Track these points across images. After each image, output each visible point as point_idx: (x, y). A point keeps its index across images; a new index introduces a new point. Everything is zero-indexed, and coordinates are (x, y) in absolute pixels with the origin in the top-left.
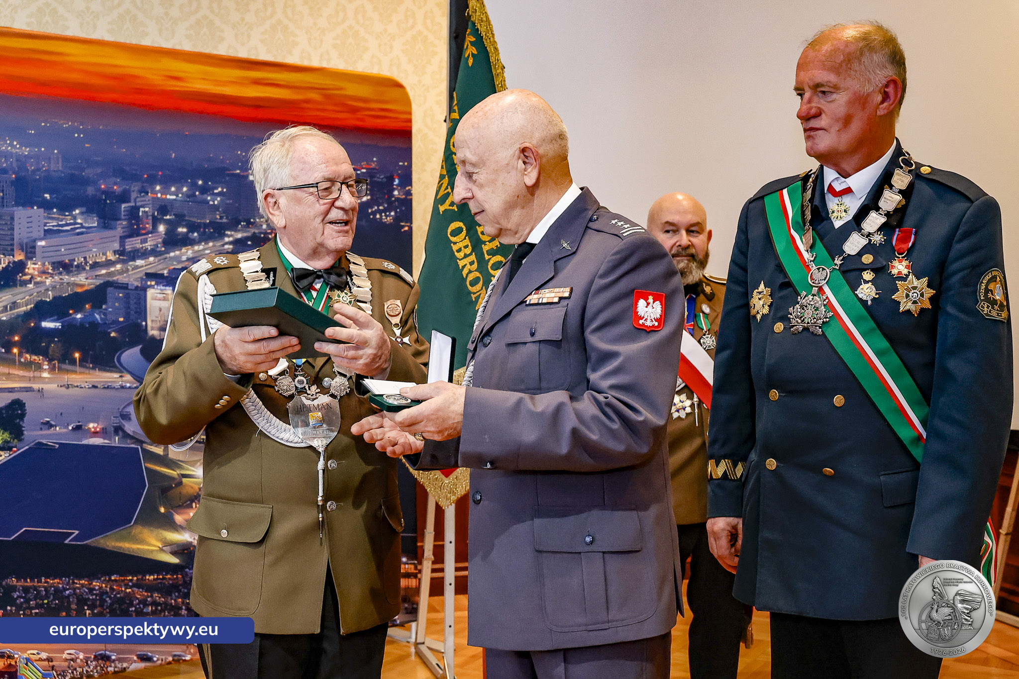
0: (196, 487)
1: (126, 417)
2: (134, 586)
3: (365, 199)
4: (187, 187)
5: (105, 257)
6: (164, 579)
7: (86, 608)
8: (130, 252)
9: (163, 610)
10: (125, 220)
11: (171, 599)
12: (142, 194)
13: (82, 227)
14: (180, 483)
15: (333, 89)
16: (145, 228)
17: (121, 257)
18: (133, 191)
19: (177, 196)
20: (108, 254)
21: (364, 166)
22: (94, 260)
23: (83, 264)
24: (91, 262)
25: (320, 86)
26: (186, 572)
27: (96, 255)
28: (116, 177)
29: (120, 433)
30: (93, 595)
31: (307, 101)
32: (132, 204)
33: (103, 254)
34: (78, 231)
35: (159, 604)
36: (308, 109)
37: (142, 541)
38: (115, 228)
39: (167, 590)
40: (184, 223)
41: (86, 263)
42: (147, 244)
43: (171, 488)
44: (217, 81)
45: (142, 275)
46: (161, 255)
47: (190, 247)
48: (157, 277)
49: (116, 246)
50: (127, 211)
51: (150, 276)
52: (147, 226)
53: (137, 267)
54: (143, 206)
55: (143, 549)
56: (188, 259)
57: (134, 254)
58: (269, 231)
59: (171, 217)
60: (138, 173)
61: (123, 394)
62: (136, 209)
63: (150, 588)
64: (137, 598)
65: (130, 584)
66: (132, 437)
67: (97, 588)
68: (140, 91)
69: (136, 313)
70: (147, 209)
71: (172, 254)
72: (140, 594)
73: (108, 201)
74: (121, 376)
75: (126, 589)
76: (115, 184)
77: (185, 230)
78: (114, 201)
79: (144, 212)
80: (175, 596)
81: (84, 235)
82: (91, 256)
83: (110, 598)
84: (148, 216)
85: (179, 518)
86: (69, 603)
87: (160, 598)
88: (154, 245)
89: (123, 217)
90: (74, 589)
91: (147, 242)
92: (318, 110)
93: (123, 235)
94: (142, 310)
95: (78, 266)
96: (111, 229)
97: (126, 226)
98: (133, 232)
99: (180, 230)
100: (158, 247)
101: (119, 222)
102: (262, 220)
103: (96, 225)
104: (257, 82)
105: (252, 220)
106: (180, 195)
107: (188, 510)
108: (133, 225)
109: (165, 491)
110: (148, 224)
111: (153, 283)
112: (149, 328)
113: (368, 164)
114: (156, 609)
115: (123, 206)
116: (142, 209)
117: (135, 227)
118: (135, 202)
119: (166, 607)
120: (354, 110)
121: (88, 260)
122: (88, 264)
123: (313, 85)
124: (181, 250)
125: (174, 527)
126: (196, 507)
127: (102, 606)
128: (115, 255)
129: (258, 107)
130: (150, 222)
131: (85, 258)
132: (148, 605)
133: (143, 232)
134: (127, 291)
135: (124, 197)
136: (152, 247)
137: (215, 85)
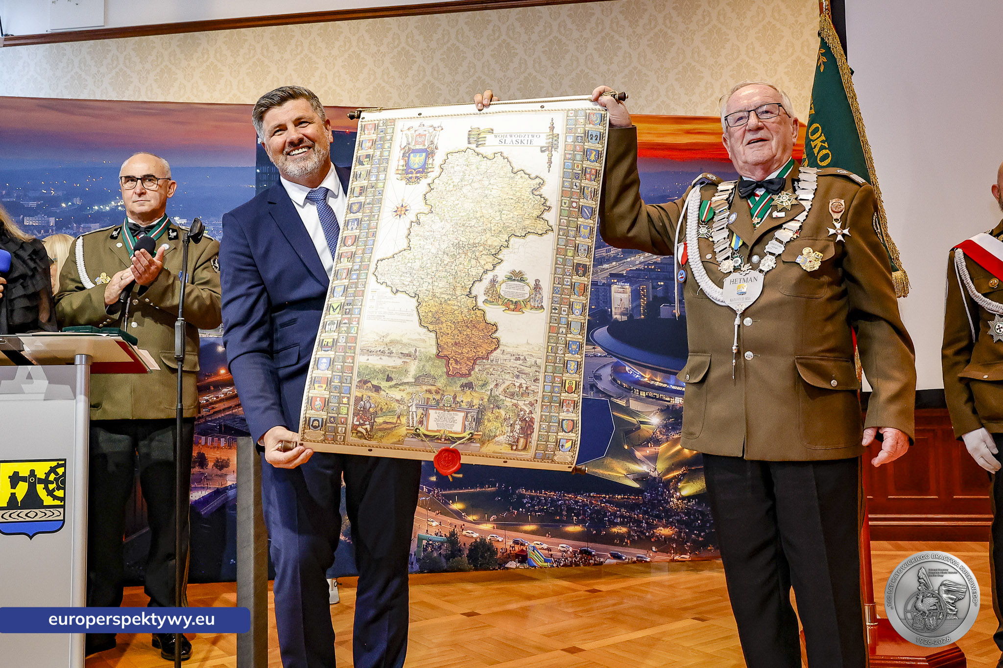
0: (651, 432)
1: (598, 378)
2: (607, 502)
6: (628, 498)
7: (573, 515)
8: (598, 259)
9: (628, 522)
11: (634, 514)
14: (639, 428)
26: (645, 495)
29: (594, 389)
30: (577, 506)
35: (625, 517)
37: (612, 470)
39: (632, 508)
43: (632, 431)
45: (607, 275)
46: (621, 260)
48: (618, 276)
51: (612, 275)
53: (604, 269)
55: (613, 475)
56: (641, 263)
57: (601, 260)
61: (595, 360)
63: (619, 505)
64: (610, 511)
65: (604, 500)
66: (603, 393)
67: (580, 501)
69: (603, 302)
71: (629, 260)
72: (611, 508)
74: (593, 348)
75: (601, 503)
80: (638, 512)
83: (590, 509)
85: (638, 454)
86: (562, 510)
87: (626, 512)
88: (616, 253)
90: (565, 501)
94: (608, 301)
104: (689, 132)
107: (646, 449)
109: (628, 433)
111: (616, 281)
112: (613, 313)
114: (624, 520)
119: (631, 520)
125: (635, 460)
126: (651, 446)
127: (584, 514)
132: (618, 517)
134: (597, 287)
136: (614, 255)
137: (657, 137)
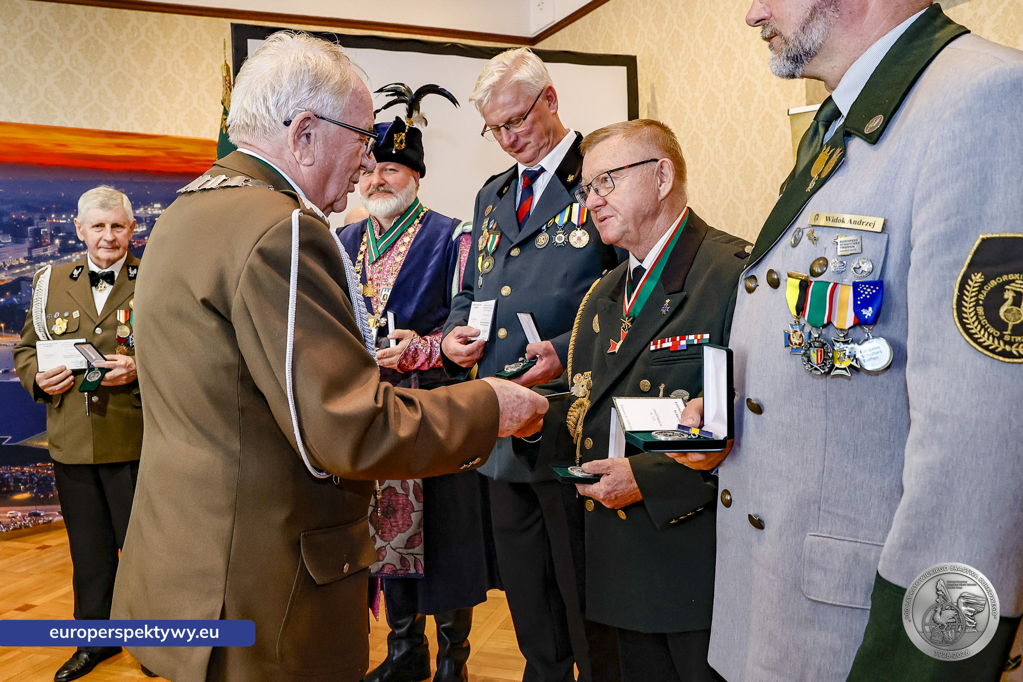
4: (73, 214)
5: (18, 261)
7: (20, 484)
8: (35, 257)
10: (31, 237)
12: (43, 220)
15: (173, 149)
16: (45, 242)
17: (30, 261)
18: (36, 218)
19: (67, 220)
20: (20, 259)
22: (10, 264)
24: (8, 265)
25: (164, 147)
27: (12, 260)
28: (23, 210)
30: (24, 476)
31: (154, 157)
32: (36, 227)
33: (16, 260)
36: (155, 162)
38: (25, 243)
40: (73, 238)
42: (47, 252)
47: (77, 253)
49: (26, 254)
50: (32, 231)
52: (47, 240)
54: (43, 228)
57: (39, 259)
58: (133, 240)
59: (64, 234)
60: (39, 206)
62: (38, 230)
67: (27, 471)
70: (46, 230)
71: (66, 258)
73: (18, 226)
76: (23, 214)
77: (74, 242)
78: (23, 226)
79: (44, 231)
81: (2, 248)
82: (8, 261)
84: (47, 234)
86: (9, 482)
88: (53, 252)
89: (30, 235)
92: (163, 162)
93: (29, 247)
96: (21, 243)
97: (32, 241)
98: (37, 245)
99: (70, 242)
100: (55, 253)
101: (26, 239)
103: (10, 241)
104: (120, 146)
106: (69, 220)
108: (36, 240)
115: (29, 228)
116: (42, 230)
117: (38, 241)
118: (38, 225)
120: (188, 161)
121: (6, 264)
122: (6, 266)
123: (158, 147)
124: (71, 255)
128: (25, 260)
129: (120, 161)
130: (49, 238)
131: (4, 262)
133: (44, 244)
135: (29, 222)
136: (51, 254)
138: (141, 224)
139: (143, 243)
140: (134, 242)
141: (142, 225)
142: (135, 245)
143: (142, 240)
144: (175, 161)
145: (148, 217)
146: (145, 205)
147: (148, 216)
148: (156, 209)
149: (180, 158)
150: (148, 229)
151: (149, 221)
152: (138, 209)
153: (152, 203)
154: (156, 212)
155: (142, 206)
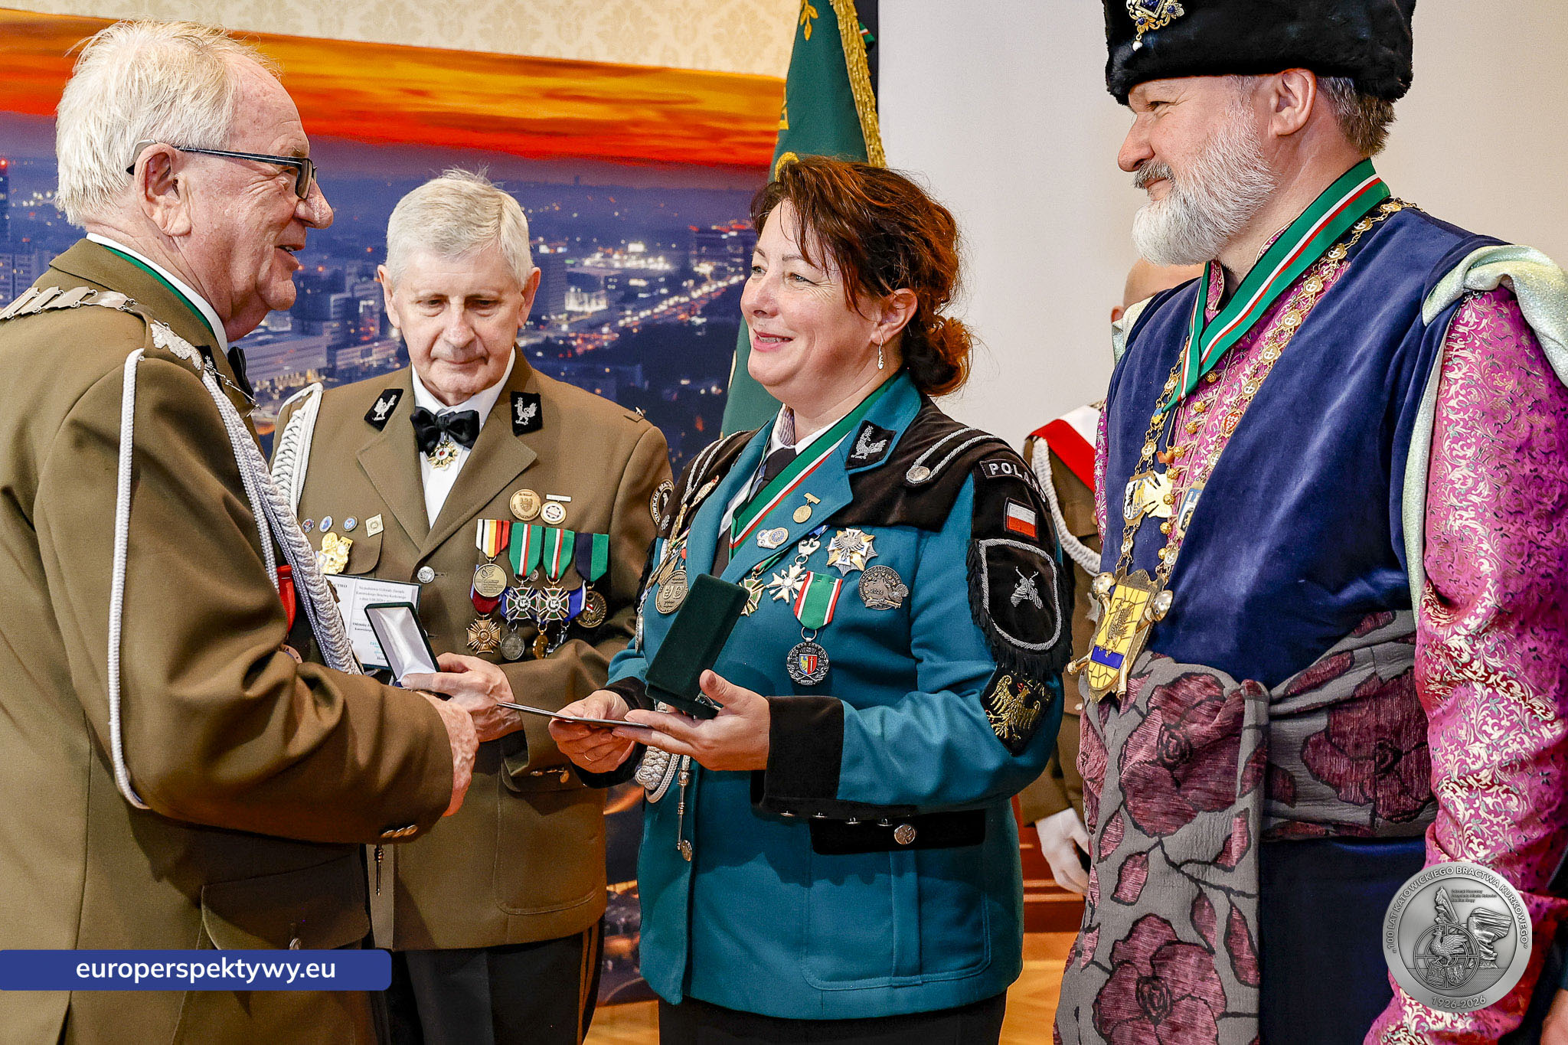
3: (734, 280)
5: (303, 379)
8: (343, 371)
10: (335, 320)
12: (364, 279)
13: (268, 332)
15: (682, 102)
16: (368, 333)
17: (330, 380)
18: (350, 274)
20: (309, 374)
21: (733, 227)
22: (285, 385)
23: (269, 391)
24: (281, 388)
25: (661, 98)
27: (290, 376)
28: (322, 252)
31: (637, 123)
32: (348, 295)
33: (301, 374)
34: (260, 338)
36: (638, 136)
38: (320, 334)
41: (273, 390)
42: (371, 359)
44: (487, 95)
49: (322, 361)
50: (340, 305)
52: (372, 329)
54: (365, 298)
57: (353, 373)
58: (572, 335)
60: (357, 244)
62: (353, 303)
68: (363, 115)
70: (371, 303)
73: (309, 291)
76: (321, 263)
78: (319, 291)
79: (366, 307)
81: (271, 346)
82: (281, 378)
84: (372, 313)
88: (383, 359)
89: (332, 316)
91: (371, 355)
92: (657, 136)
93: (331, 343)
95: (261, 394)
96: (313, 334)
97: (338, 329)
98: (349, 340)
100: (389, 362)
101: (325, 324)
102: (560, 317)
103: (289, 328)
105: (544, 318)
108: (350, 327)
110: (373, 325)
113: (740, 222)
115: (333, 298)
116: (363, 303)
117: (352, 331)
118: (352, 290)
120: (717, 135)
121: (276, 384)
122: (276, 391)
123: (647, 97)
128: (320, 375)
129: (551, 134)
130: (377, 322)
131: (272, 381)
133: (365, 338)
135: (335, 284)
136: (379, 363)
138: (594, 294)
139: (597, 343)
140: (575, 339)
141: (598, 297)
142: (578, 346)
143: (595, 335)
144: (686, 133)
145: (613, 277)
146: (606, 245)
147: (613, 273)
148: (634, 257)
149: (703, 127)
150: (610, 308)
151: (614, 287)
152: (587, 257)
153: (623, 242)
154: (632, 264)
155: (600, 248)
